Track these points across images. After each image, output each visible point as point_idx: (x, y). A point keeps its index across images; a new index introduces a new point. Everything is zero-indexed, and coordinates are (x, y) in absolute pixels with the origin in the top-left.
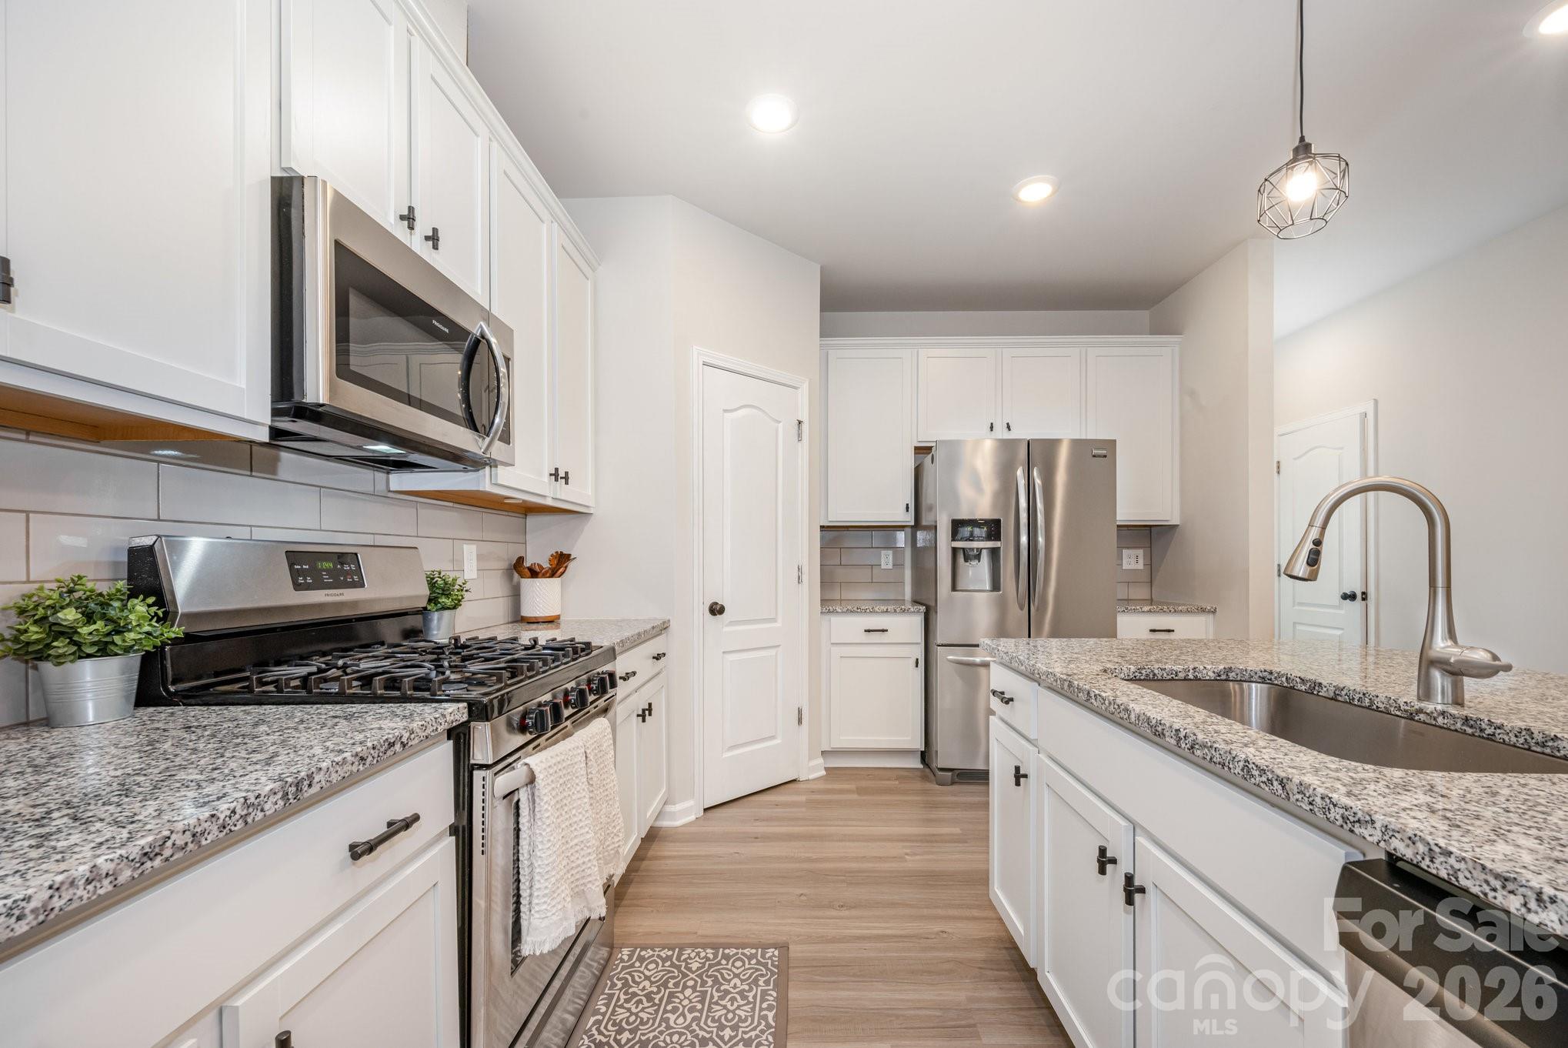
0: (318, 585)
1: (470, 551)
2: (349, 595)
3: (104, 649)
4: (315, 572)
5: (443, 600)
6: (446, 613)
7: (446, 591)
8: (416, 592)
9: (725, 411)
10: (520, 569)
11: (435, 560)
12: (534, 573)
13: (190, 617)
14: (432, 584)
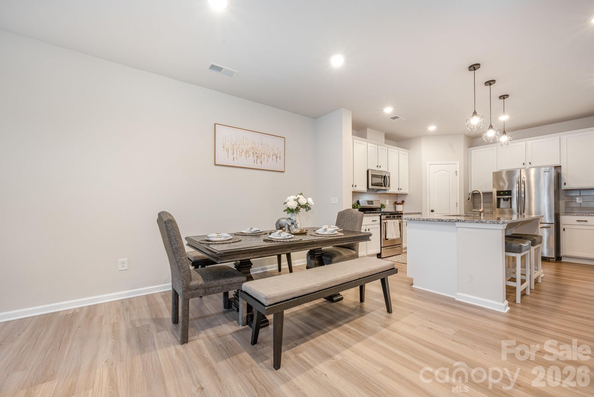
0: (370, 204)
1: (387, 201)
2: (372, 205)
3: (357, 208)
4: (369, 203)
5: (383, 207)
6: (383, 209)
7: (383, 206)
8: (379, 206)
9: (435, 172)
10: (396, 203)
11: (382, 202)
12: (398, 204)
13: (361, 206)
14: (381, 205)
